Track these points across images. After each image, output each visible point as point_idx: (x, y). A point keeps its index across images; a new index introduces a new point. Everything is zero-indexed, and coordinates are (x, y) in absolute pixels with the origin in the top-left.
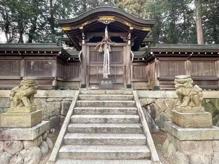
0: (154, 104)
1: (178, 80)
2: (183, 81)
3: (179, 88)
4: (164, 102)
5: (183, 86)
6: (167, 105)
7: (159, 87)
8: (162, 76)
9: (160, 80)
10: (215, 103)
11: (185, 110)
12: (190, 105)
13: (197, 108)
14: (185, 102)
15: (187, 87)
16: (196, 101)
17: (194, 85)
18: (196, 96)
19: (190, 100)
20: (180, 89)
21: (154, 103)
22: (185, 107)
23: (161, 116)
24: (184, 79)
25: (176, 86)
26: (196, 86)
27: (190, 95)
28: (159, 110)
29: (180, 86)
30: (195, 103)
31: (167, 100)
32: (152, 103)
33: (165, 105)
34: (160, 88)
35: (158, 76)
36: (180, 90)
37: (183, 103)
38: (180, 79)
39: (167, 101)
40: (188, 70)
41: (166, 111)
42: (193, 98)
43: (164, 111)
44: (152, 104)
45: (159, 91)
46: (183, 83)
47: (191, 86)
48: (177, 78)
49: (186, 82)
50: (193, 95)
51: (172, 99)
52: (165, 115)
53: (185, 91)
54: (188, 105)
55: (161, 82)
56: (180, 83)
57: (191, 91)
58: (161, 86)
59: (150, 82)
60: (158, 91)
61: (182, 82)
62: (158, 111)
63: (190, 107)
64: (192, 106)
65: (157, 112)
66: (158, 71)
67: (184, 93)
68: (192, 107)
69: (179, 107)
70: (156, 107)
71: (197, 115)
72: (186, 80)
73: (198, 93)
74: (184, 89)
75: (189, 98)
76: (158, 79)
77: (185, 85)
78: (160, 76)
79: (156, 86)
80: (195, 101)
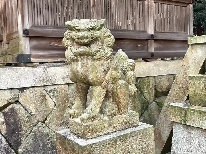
0: (16, 106)
1: (74, 34)
2: (87, 38)
3: (77, 61)
4: (44, 96)
5: (88, 55)
6: (51, 103)
7: (30, 56)
8: (38, 27)
9: (31, 38)
10: (144, 87)
11: (93, 131)
12: (107, 110)
13: (123, 116)
14: (94, 105)
15: (98, 55)
16: (121, 96)
17: (115, 49)
18: (121, 82)
19: (107, 97)
20: (79, 63)
21: (17, 102)
22: (94, 118)
23: (35, 138)
24: (89, 30)
25: (68, 54)
26: (120, 52)
27: (108, 82)
28: (29, 121)
29: (81, 55)
30: (118, 104)
31: (50, 91)
32: (9, 104)
33: (46, 105)
34: (33, 60)
35: (27, 26)
36: (78, 67)
37: (88, 109)
38: (79, 30)
39: (50, 94)
40: (98, 15)
41: (49, 119)
42: (113, 89)
43: (43, 122)
44: (11, 106)
45: (30, 69)
46: (87, 45)
47: (110, 52)
48: (72, 29)
49: (95, 40)
50: (115, 80)
51: (63, 86)
52: (47, 130)
53: (94, 69)
54: (101, 112)
55: (35, 43)
56: (81, 45)
57: (108, 70)
58: (34, 53)
59: (8, 44)
60: (26, 69)
61: (86, 41)
62: (27, 124)
63: (106, 118)
64: (110, 112)
65: (25, 128)
66: (26, 11)
67: (91, 77)
68: (112, 115)
69: (78, 120)
70: (22, 113)
71: (124, 138)
72: (97, 33)
73: (125, 73)
74: (90, 62)
75: (104, 91)
76: (26, 33)
77: (93, 49)
78: (32, 26)
79: (20, 53)
80: (118, 97)
